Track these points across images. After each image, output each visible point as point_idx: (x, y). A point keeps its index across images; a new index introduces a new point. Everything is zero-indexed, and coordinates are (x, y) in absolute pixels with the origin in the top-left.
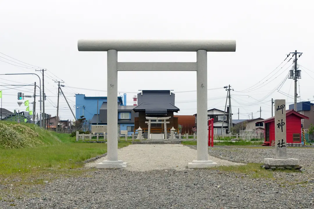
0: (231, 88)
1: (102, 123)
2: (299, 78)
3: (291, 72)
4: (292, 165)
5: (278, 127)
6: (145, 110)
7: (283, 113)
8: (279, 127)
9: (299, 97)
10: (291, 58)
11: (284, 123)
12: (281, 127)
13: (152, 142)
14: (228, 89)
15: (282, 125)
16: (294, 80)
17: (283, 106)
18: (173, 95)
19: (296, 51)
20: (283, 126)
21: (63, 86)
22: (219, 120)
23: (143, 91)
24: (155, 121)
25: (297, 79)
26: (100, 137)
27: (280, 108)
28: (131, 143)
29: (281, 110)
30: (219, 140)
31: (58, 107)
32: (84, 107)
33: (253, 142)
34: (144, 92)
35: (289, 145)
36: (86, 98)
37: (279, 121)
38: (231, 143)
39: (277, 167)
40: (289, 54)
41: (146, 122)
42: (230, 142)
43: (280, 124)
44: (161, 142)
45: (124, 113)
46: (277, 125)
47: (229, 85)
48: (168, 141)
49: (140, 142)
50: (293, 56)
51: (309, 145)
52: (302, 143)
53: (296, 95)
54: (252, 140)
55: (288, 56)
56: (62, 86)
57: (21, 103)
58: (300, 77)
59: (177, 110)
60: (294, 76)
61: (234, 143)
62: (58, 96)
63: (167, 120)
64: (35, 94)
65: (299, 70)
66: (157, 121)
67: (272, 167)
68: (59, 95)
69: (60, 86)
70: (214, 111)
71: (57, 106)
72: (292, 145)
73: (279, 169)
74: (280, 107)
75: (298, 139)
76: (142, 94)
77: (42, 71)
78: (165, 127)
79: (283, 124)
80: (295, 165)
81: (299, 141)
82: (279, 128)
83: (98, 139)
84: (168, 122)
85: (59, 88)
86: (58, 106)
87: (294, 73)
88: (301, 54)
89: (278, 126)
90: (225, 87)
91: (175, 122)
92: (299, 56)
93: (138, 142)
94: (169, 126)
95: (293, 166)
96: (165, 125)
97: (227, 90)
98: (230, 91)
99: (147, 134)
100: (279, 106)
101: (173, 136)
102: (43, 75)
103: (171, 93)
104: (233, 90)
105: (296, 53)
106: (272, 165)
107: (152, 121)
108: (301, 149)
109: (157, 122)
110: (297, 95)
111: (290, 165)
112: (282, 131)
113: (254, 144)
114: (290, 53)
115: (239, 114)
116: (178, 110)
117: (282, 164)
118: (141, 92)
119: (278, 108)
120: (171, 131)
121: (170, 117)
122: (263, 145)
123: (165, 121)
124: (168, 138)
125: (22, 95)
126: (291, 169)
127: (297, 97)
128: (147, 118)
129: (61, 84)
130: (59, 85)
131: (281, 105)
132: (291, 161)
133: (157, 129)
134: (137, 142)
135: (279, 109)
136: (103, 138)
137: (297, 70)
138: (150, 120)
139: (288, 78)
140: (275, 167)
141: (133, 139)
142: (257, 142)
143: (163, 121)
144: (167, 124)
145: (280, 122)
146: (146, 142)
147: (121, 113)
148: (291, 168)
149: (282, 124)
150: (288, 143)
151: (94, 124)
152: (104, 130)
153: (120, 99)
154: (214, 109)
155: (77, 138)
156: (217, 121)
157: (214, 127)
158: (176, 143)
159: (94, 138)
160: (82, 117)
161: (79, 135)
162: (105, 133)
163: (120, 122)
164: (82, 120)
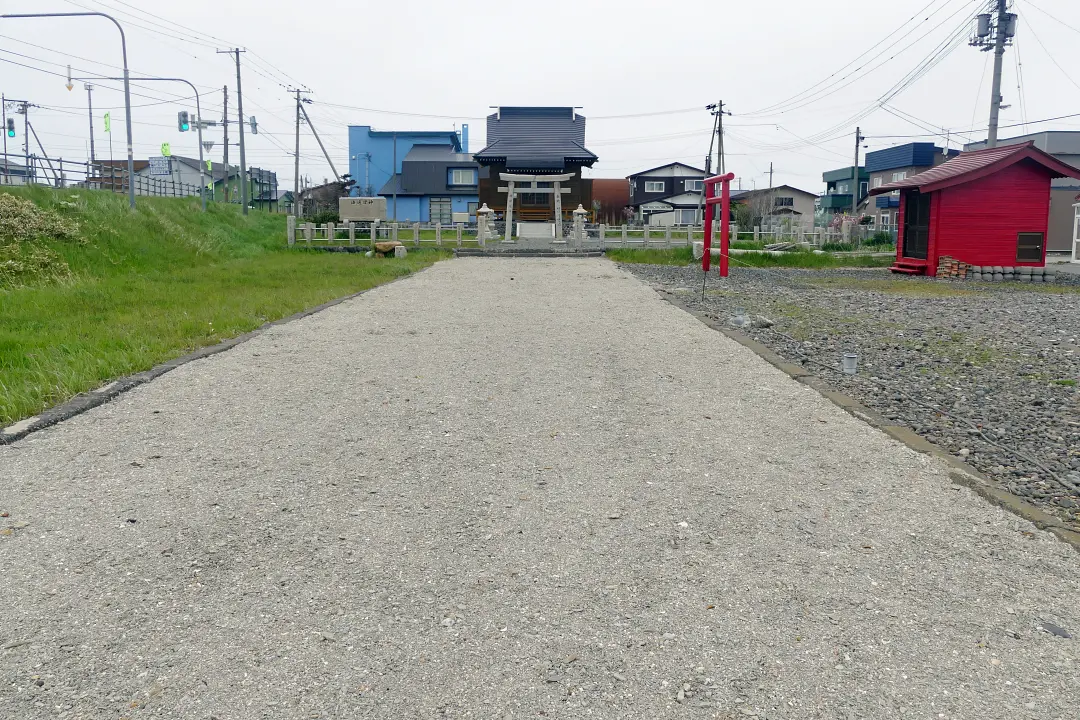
0: (724, 109)
2: (1009, 43)
3: (984, 21)
6: (505, 158)
13: (516, 251)
14: (717, 111)
16: (994, 51)
18: (581, 120)
21: (309, 101)
22: (686, 190)
23: (502, 109)
24: (528, 184)
25: (1005, 47)
26: (358, 235)
28: (449, 252)
31: (297, 155)
32: (369, 157)
34: (505, 111)
35: (1003, 274)
36: (374, 135)
41: (501, 189)
42: (765, 255)
44: (546, 251)
45: (461, 171)
47: (721, 102)
48: (566, 249)
49: (479, 251)
53: (997, 101)
56: (304, 100)
57: (211, 145)
59: (590, 161)
60: (994, 35)
61: (777, 257)
62: (298, 127)
63: (563, 184)
64: (226, 118)
65: (1011, 15)
66: (534, 185)
68: (298, 123)
69: (301, 102)
70: (675, 169)
71: (295, 150)
72: (1016, 274)
76: (498, 118)
77: (234, 55)
78: (558, 205)
81: (1037, 261)
83: (352, 241)
84: (568, 190)
85: (299, 106)
86: (297, 152)
87: (995, 22)
90: (709, 107)
91: (583, 192)
93: (472, 251)
94: (569, 203)
96: (556, 199)
97: (715, 114)
98: (721, 115)
99: (502, 222)
101: (579, 232)
102: (238, 65)
103: (576, 115)
104: (730, 114)
107: (518, 184)
109: (534, 189)
110: (1001, 99)
116: (594, 159)
118: (497, 111)
120: (575, 218)
121: (572, 176)
122: (894, 272)
123: (556, 185)
124: (565, 234)
125: (189, 119)
127: (1001, 107)
128: (503, 176)
129: (303, 96)
130: (298, 99)
133: (535, 208)
134: (470, 250)
136: (369, 237)
137: (1006, 12)
138: (512, 185)
141: (458, 240)
143: (553, 187)
144: (563, 195)
146: (497, 248)
147: (454, 171)
150: (999, 268)
151: (388, 196)
152: (377, 211)
153: (453, 136)
154: (676, 163)
155: (290, 234)
156: (682, 192)
157: (675, 206)
158: (590, 256)
159: (345, 235)
160: (345, 177)
161: (297, 226)
162: (377, 220)
163: (452, 193)
164: (345, 185)
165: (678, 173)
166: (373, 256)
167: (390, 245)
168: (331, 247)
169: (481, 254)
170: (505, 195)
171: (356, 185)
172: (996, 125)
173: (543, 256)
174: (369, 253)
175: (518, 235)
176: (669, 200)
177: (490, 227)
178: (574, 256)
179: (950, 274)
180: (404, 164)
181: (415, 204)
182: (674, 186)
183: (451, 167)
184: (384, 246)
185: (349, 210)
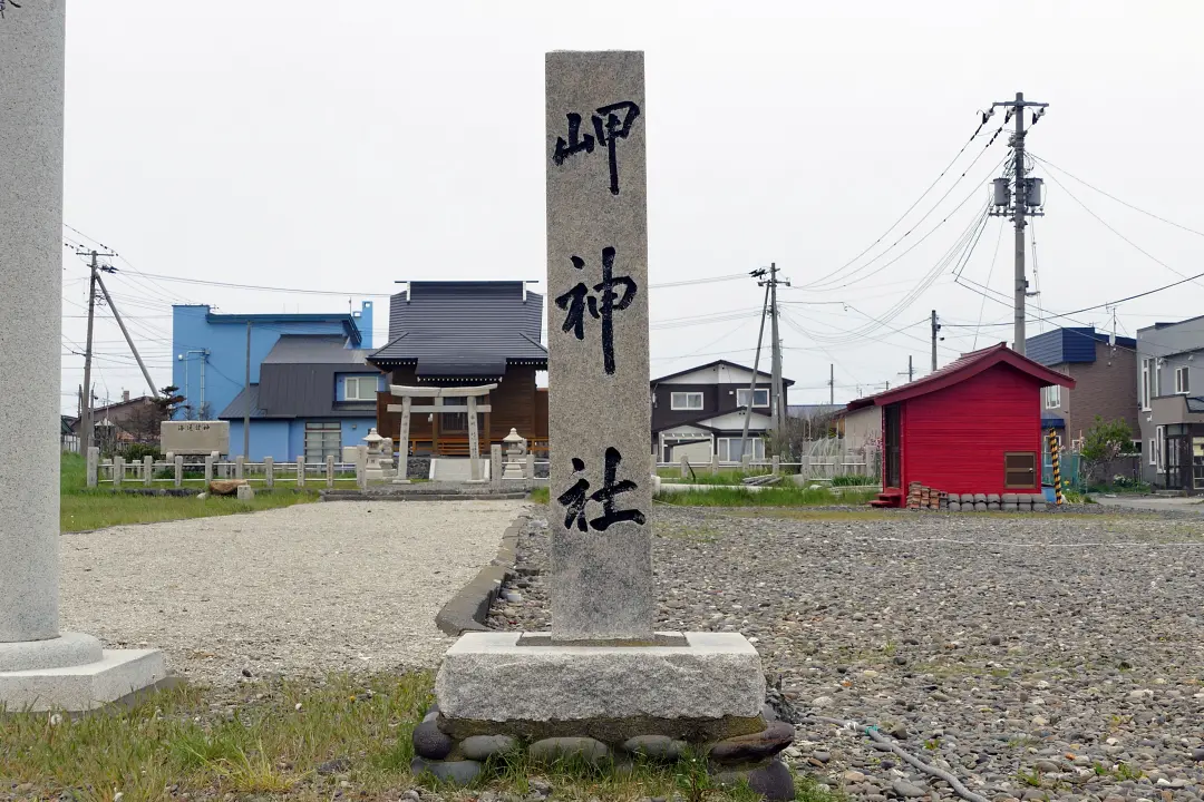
0: (778, 276)
1: (268, 416)
2: (1033, 214)
3: (1002, 187)
4: (683, 718)
5: (566, 328)
6: (416, 360)
7: (615, 189)
8: (575, 323)
9: (1033, 294)
10: (1000, 130)
11: (627, 280)
12: (593, 326)
14: (768, 279)
15: (608, 309)
16: (1014, 223)
17: (622, 114)
18: (535, 300)
19: (1020, 96)
20: (615, 313)
21: (111, 270)
22: (738, 406)
23: (414, 285)
24: (429, 401)
25: (1027, 218)
26: (187, 473)
27: (591, 130)
28: (314, 494)
29: (601, 151)
30: (694, 482)
31: (88, 354)
32: (206, 356)
33: (837, 491)
34: (419, 288)
35: (987, 504)
36: (216, 321)
37: (578, 263)
38: (744, 497)
39: (524, 742)
40: (991, 111)
41: (391, 408)
42: (739, 491)
43: (592, 292)
45: (357, 378)
46: (561, 301)
47: (773, 264)
48: (478, 489)
49: (356, 493)
50: (1007, 119)
51: (1082, 501)
52: (1044, 495)
53: (1021, 287)
54: (839, 482)
55: (985, 120)
56: (104, 268)
58: (1037, 208)
60: (1013, 204)
61: (754, 494)
62: (91, 309)
63: (480, 400)
65: (1033, 180)
66: (439, 401)
67: (477, 743)
68: (92, 305)
69: (98, 271)
70: (721, 371)
71: (85, 349)
72: (1001, 503)
73: (547, 765)
74: (587, 127)
75: (1028, 478)
76: (408, 299)
78: (473, 429)
79: (620, 289)
80: (716, 713)
81: (1031, 486)
82: (580, 334)
83: (178, 481)
84: (487, 408)
85: (95, 277)
86: (89, 350)
87: (1013, 189)
88: (1042, 111)
89: (563, 315)
90: (756, 274)
91: (538, 411)
92: (1035, 120)
95: (695, 730)
96: (470, 420)
97: (765, 285)
98: (774, 286)
100: (574, 119)
103: (528, 292)
104: (788, 284)
105: (1018, 106)
106: (476, 717)
107: (416, 401)
108: (1045, 522)
109: (439, 408)
110: (1027, 284)
111: (670, 714)
112: (610, 367)
113: (843, 498)
114: (995, 104)
115: (832, 384)
117: (586, 709)
118: (406, 288)
119: (573, 134)
121: (495, 386)
122: (875, 505)
123: (470, 401)
126: (669, 761)
127: (1028, 295)
128: (396, 389)
129: (101, 261)
130: (93, 267)
131: (603, 111)
132: (671, 675)
133: (462, 436)
134: (341, 493)
135: (575, 147)
136: (202, 476)
137: (1025, 177)
138: (407, 401)
139: (987, 214)
140: (501, 742)
141: (329, 480)
142: (857, 489)
143: (463, 400)
144: (481, 416)
145: (592, 275)
146: (382, 490)
147: (347, 378)
148: (678, 746)
149: (609, 296)
150: (980, 496)
151: (236, 421)
152: (217, 442)
153: (347, 321)
154: (721, 362)
155: (91, 473)
156: (731, 408)
157: (718, 433)
158: (510, 498)
159: (169, 473)
160: (168, 390)
161: (101, 462)
162: (215, 453)
163: (342, 414)
164: (168, 402)
165: (724, 377)
166: (208, 498)
167: (232, 484)
168: (148, 490)
169: (359, 497)
170: (399, 415)
171: (185, 403)
172: (1023, 317)
173: (444, 499)
174: (201, 496)
175: (431, 476)
176: (708, 423)
177: (382, 464)
178: (488, 499)
179: (920, 504)
180: (264, 367)
181: (281, 432)
182: (718, 400)
183: (340, 373)
184: (224, 485)
185: (175, 438)
